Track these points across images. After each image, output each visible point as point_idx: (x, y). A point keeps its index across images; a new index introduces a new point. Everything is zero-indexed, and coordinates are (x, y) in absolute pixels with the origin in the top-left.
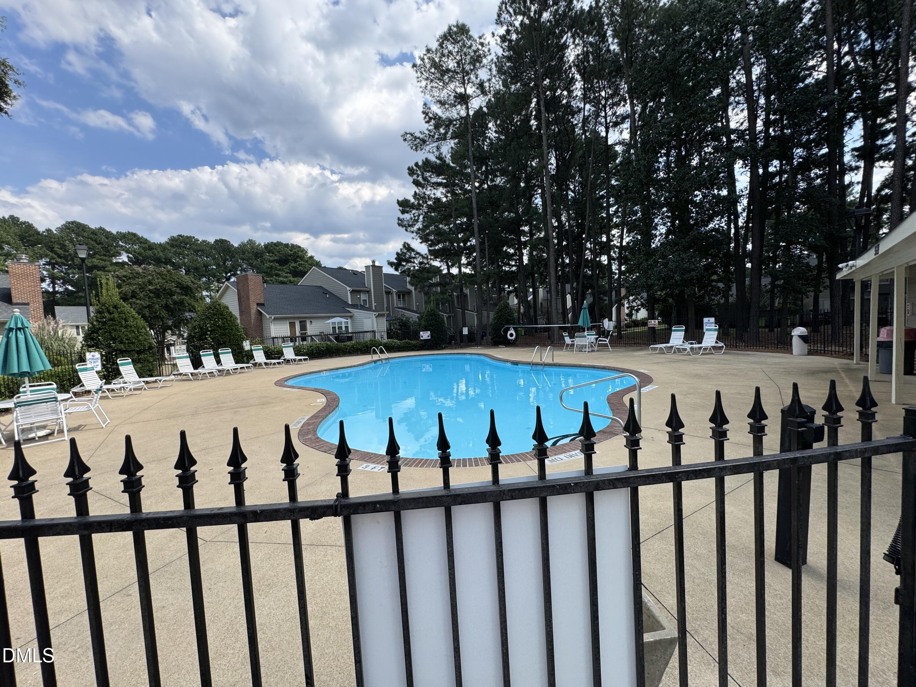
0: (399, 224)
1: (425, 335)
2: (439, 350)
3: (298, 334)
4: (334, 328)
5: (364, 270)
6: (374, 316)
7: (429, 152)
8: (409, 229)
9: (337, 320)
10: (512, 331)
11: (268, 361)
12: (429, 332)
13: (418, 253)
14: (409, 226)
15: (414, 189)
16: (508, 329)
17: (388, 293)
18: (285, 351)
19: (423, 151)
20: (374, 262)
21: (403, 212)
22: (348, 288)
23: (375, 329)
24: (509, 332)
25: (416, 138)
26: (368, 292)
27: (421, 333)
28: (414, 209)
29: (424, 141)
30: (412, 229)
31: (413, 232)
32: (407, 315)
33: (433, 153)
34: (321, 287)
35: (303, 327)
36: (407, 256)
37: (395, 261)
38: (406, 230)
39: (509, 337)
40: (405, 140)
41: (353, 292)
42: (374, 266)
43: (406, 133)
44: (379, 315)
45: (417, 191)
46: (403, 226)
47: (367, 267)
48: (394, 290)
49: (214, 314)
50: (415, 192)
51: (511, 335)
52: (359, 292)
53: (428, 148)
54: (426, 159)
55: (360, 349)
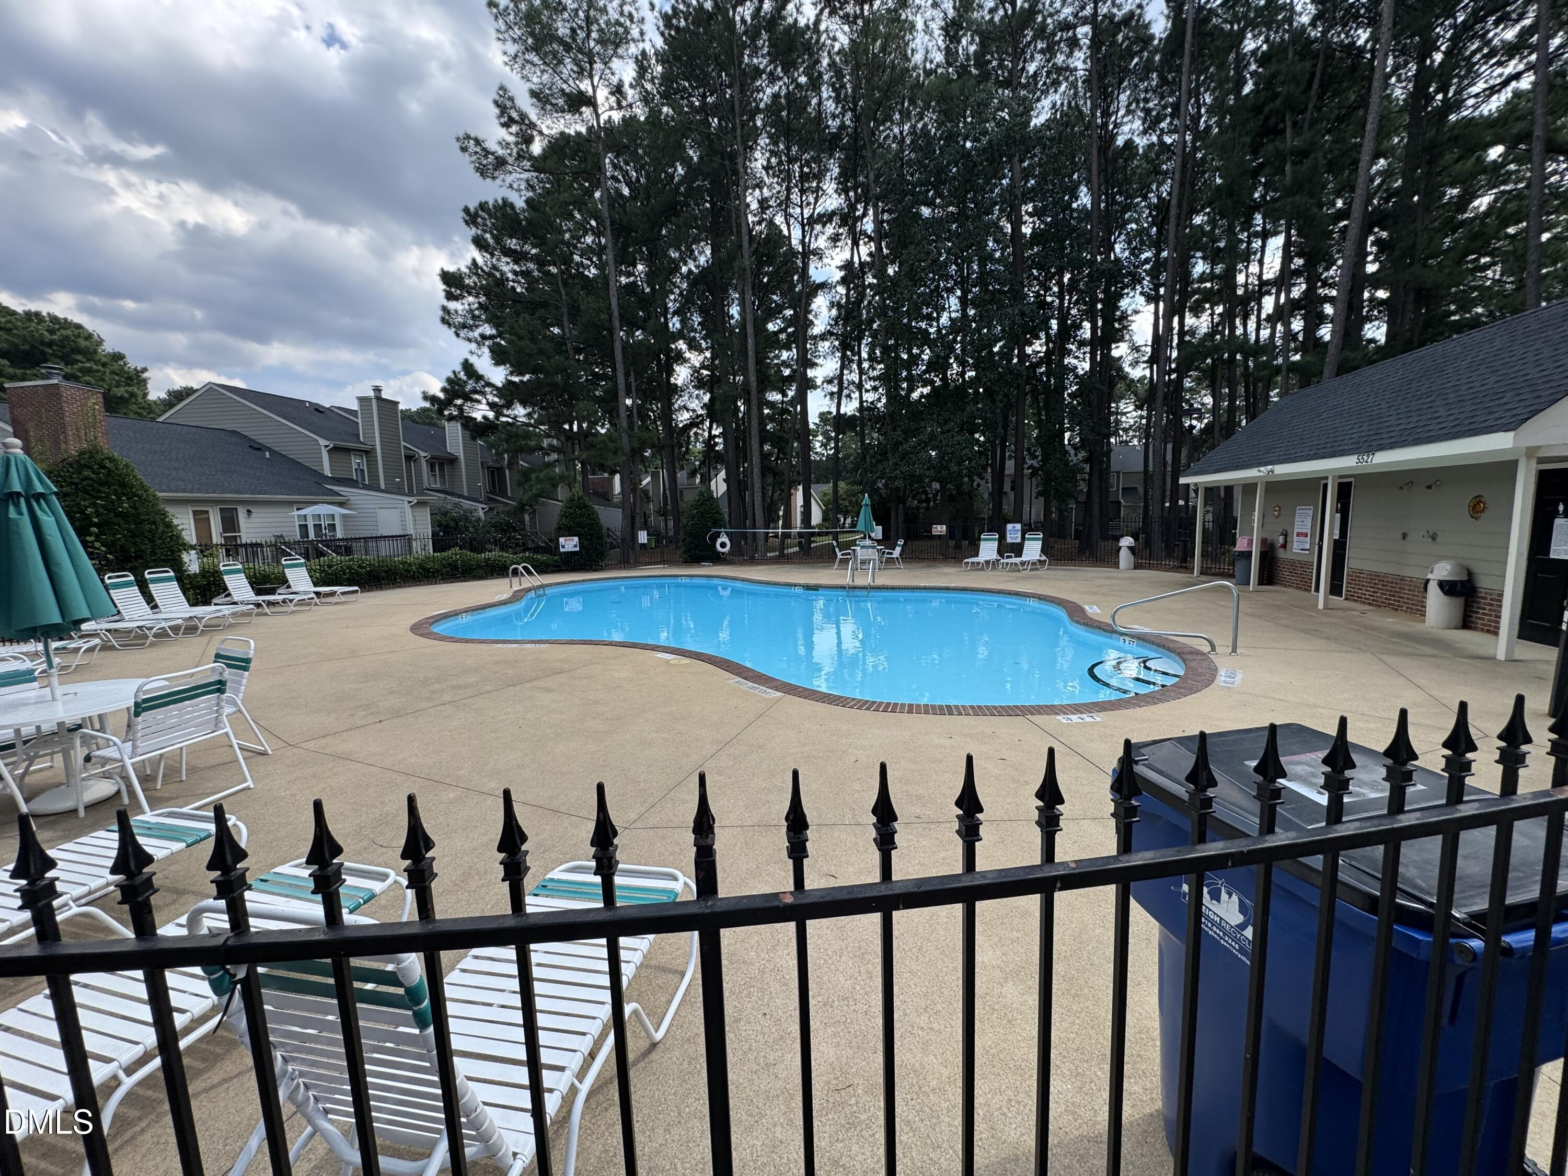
0: (444, 321)
1: (569, 544)
2: (596, 570)
3: (217, 538)
4: (304, 528)
5: (355, 406)
6: (407, 506)
7: (511, 186)
8: (463, 333)
9: (324, 509)
10: (724, 539)
11: (261, 598)
12: (576, 539)
13: (489, 384)
14: (464, 326)
15: (474, 253)
16: (717, 535)
17: (410, 458)
18: (290, 574)
19: (498, 181)
20: (377, 390)
21: (450, 296)
22: (323, 442)
23: (411, 531)
24: (719, 541)
25: (487, 153)
26: (366, 452)
27: (562, 540)
28: (470, 294)
29: (501, 162)
30: (471, 335)
31: (470, 340)
32: (465, 507)
33: (519, 190)
34: (234, 433)
35: (230, 523)
36: (468, 388)
37: (441, 395)
38: (458, 335)
39: (719, 549)
40: (464, 149)
41: (334, 451)
42: (379, 398)
43: (468, 137)
44: (420, 504)
45: (480, 261)
46: (449, 325)
47: (362, 400)
48: (423, 454)
49: (102, 483)
50: (474, 261)
51: (723, 545)
52: (347, 451)
53: (509, 179)
54: (504, 200)
55: (437, 571)
